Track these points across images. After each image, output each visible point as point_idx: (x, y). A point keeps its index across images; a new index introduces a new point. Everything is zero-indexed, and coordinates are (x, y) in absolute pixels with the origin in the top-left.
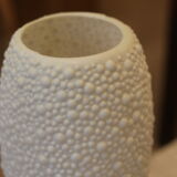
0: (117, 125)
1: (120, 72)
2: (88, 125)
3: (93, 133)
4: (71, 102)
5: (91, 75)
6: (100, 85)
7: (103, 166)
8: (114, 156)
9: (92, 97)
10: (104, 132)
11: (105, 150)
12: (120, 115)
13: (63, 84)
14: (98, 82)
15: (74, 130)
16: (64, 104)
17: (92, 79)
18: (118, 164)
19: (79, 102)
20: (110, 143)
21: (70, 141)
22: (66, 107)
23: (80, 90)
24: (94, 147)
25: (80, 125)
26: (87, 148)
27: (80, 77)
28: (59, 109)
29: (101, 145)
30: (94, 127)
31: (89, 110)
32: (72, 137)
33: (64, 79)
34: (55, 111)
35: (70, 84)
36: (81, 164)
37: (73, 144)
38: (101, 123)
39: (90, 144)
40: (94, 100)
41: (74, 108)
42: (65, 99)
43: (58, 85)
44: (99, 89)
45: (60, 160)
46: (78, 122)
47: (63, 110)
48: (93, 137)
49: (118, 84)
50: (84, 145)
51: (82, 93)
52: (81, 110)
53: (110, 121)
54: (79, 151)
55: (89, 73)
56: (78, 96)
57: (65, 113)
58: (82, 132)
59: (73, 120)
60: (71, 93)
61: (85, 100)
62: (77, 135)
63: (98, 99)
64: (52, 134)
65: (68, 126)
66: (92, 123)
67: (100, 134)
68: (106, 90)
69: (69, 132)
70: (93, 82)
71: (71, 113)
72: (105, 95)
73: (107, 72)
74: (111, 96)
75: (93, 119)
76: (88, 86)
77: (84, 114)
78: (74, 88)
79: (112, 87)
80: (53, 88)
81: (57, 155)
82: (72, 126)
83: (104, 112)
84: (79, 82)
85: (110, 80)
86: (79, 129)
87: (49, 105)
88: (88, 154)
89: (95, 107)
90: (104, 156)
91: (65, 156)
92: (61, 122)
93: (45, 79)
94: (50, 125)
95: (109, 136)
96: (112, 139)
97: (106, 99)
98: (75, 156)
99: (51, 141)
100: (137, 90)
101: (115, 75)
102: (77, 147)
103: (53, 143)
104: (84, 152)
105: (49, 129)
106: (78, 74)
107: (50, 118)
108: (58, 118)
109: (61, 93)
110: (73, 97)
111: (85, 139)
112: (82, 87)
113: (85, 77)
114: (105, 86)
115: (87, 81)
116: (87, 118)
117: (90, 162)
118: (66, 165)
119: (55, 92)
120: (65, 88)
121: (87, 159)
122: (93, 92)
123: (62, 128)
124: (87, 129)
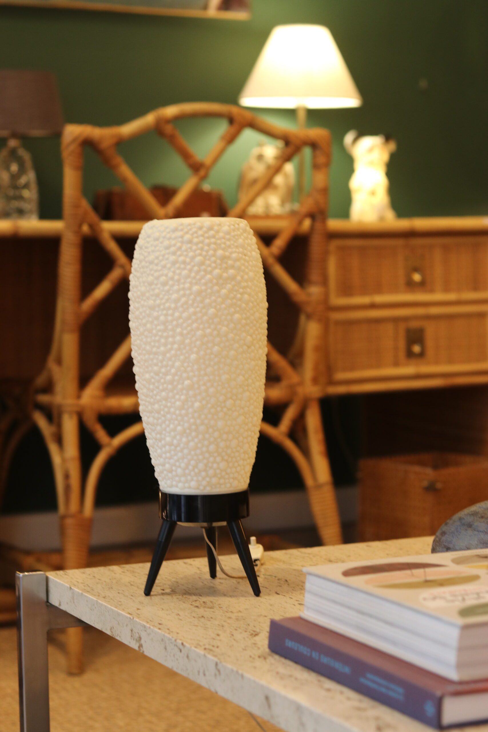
0: (211, 273)
1: (218, 232)
2: (184, 269)
3: (188, 276)
4: (173, 249)
5: (190, 229)
6: (197, 237)
7: (198, 309)
8: (207, 301)
9: (189, 245)
10: (198, 277)
11: (199, 293)
12: (213, 265)
13: (168, 236)
14: (195, 235)
15: (174, 272)
16: (167, 251)
17: (191, 232)
18: (212, 311)
19: (180, 248)
20: (203, 288)
21: (171, 282)
22: (169, 254)
23: (180, 239)
24: (190, 289)
25: (179, 268)
26: (184, 289)
27: (182, 230)
28: (163, 256)
29: (195, 288)
30: (190, 271)
31: (186, 256)
32: (172, 279)
33: (169, 233)
34: (161, 258)
35: (173, 236)
36: (179, 304)
37: (173, 286)
38: (196, 268)
39: (187, 285)
40: (191, 248)
41: (174, 253)
42: (168, 248)
43: (164, 237)
44: (195, 240)
45: (163, 301)
46: (177, 265)
47: (166, 256)
48: (189, 280)
49: (213, 240)
50: (182, 286)
51: (182, 242)
52: (181, 255)
53: (203, 267)
54: (178, 291)
55: (189, 227)
56: (179, 244)
57: (167, 259)
58: (180, 274)
59: (174, 263)
60: (173, 242)
61: (184, 248)
62: (176, 277)
63: (194, 247)
64: (157, 278)
65: (169, 269)
66: (189, 267)
67: (194, 278)
68: (202, 242)
69: (170, 274)
70: (192, 234)
71: (172, 258)
72: (200, 245)
73: (205, 229)
74: (206, 248)
75: (189, 264)
76: (187, 237)
77: (181, 258)
78: (175, 238)
79: (207, 241)
80: (161, 240)
81: (161, 296)
82: (172, 269)
83: (198, 259)
84: (179, 234)
85: (206, 235)
86: (178, 271)
87: (157, 254)
88: (184, 295)
89: (191, 254)
90: (198, 299)
91: (166, 297)
92: (164, 267)
93: (157, 234)
94: (156, 271)
95: (203, 281)
96: (205, 284)
97: (202, 249)
98: (174, 296)
99: (156, 285)
100: (235, 252)
101: (211, 233)
102: (176, 288)
103: (159, 286)
104: (182, 293)
105: (156, 274)
106: (180, 228)
107: (157, 265)
108: (163, 263)
109: (166, 243)
110: (175, 245)
111: (182, 281)
112: (182, 237)
113: (185, 230)
114: (201, 238)
115: (187, 233)
116: (184, 262)
117: (186, 303)
118: (167, 305)
119: (162, 243)
120: (169, 239)
121: (184, 299)
122: (190, 242)
123: (165, 272)
124: (184, 272)
